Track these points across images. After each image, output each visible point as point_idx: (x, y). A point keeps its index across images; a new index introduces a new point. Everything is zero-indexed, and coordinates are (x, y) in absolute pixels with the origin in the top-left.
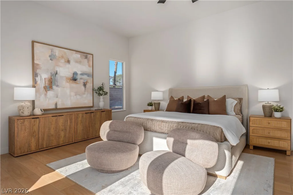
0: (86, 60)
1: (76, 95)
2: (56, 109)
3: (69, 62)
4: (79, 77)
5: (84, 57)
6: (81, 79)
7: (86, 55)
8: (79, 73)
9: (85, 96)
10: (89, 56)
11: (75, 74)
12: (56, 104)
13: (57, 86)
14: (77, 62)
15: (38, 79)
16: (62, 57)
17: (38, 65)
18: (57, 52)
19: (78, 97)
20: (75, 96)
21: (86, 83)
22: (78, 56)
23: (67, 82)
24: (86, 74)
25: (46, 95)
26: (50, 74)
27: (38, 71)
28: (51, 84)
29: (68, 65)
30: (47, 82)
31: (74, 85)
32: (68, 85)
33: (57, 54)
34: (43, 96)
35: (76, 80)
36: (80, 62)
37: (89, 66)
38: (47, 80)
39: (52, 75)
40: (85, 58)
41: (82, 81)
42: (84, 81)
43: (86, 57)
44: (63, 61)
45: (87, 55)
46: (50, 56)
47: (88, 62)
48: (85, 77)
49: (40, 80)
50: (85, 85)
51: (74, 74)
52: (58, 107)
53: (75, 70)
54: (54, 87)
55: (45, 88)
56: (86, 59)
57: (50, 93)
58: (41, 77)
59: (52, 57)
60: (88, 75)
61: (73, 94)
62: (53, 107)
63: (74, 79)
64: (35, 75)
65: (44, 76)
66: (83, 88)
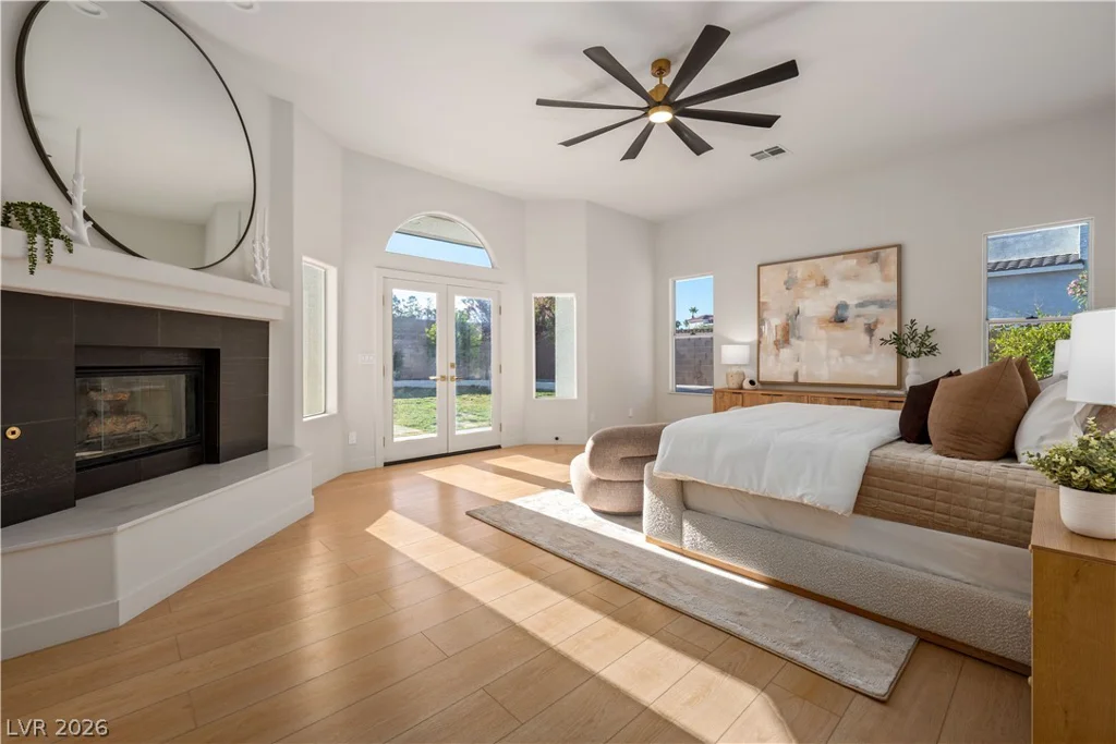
0: (875, 267)
1: (842, 356)
2: (796, 383)
3: (825, 283)
4: (851, 313)
5: (870, 261)
6: (858, 316)
7: (873, 254)
8: (852, 302)
9: (869, 358)
10: (883, 253)
11: (843, 306)
12: (796, 374)
13: (799, 338)
14: (846, 277)
15: (765, 329)
16: (811, 277)
17: (764, 303)
18: (800, 270)
19: (849, 360)
20: (840, 360)
21: (875, 326)
22: (852, 262)
23: (821, 328)
24: (873, 303)
25: (777, 355)
26: (785, 317)
27: (765, 315)
28: (787, 335)
29: (824, 292)
30: (780, 333)
31: (838, 333)
32: (822, 333)
33: (799, 275)
34: (772, 357)
35: (843, 321)
36: (856, 277)
37: (886, 279)
38: (779, 329)
39: (789, 317)
40: (873, 262)
41: (861, 322)
42: (866, 322)
43: (875, 259)
44: (811, 284)
45: (877, 254)
46: (785, 283)
47: (882, 270)
48: (873, 310)
49: (769, 329)
50: (870, 330)
51: (838, 308)
52: (801, 380)
53: (841, 298)
54: (793, 340)
55: (777, 343)
56: (874, 265)
57: (785, 352)
58: (769, 324)
59: (789, 284)
60: (882, 304)
61: (835, 353)
62: (790, 379)
63: (839, 320)
64: (761, 322)
65: (775, 322)
66: (864, 338)
